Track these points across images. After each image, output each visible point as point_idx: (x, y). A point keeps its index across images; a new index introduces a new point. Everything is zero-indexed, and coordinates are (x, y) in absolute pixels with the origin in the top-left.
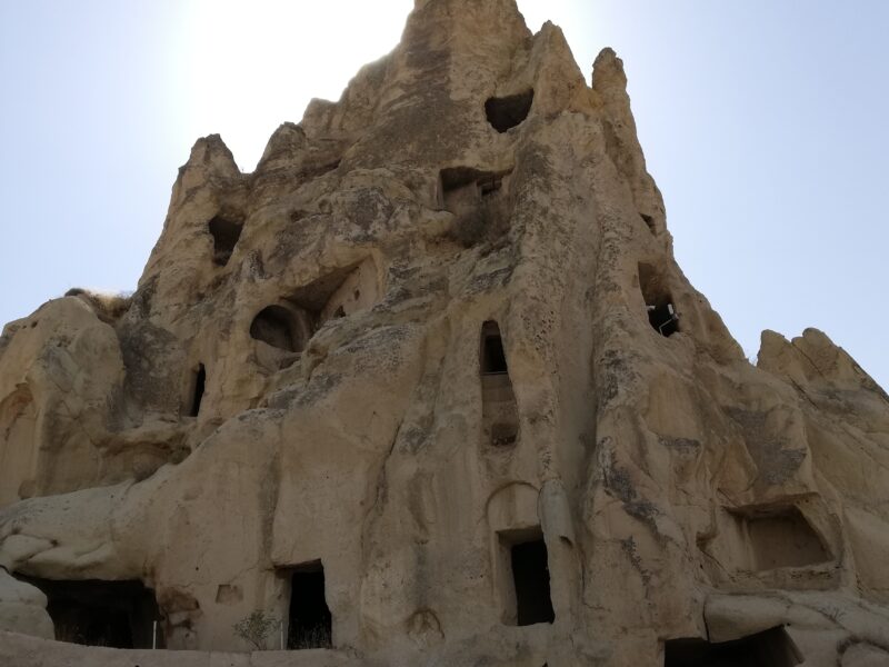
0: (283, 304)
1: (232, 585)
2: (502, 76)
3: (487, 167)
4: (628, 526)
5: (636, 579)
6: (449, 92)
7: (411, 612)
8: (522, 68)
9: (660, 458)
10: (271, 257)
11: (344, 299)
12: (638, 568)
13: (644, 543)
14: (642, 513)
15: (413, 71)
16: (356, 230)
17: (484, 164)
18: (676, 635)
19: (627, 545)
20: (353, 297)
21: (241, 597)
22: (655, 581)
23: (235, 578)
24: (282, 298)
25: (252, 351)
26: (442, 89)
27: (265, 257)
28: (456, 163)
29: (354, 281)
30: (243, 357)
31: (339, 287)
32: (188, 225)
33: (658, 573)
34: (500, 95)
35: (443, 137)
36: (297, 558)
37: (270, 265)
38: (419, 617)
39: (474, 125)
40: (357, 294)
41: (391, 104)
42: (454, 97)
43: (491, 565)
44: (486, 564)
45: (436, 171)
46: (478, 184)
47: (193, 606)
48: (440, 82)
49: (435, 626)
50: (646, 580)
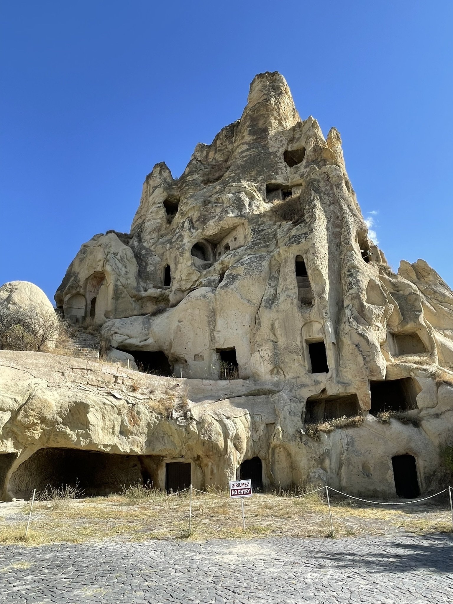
0: (203, 241)
1: (200, 355)
2: (290, 141)
3: (285, 183)
5: (360, 359)
6: (268, 148)
7: (272, 367)
8: (299, 138)
10: (196, 221)
11: (229, 241)
12: (362, 354)
15: (251, 137)
17: (284, 182)
18: (375, 379)
19: (358, 345)
20: (233, 240)
21: (203, 359)
22: (367, 359)
23: (201, 352)
24: (203, 239)
25: (193, 261)
26: (265, 146)
27: (194, 220)
28: (273, 181)
29: (234, 233)
30: (189, 263)
31: (227, 235)
32: (154, 203)
33: (369, 356)
34: (289, 149)
35: (267, 169)
36: (225, 346)
37: (196, 224)
38: (275, 369)
39: (280, 164)
40: (235, 239)
41: (242, 152)
42: (270, 150)
43: (303, 351)
44: (302, 351)
45: (265, 185)
46: (281, 190)
47: (185, 362)
48: (264, 143)
49: (282, 372)
50: (364, 359)
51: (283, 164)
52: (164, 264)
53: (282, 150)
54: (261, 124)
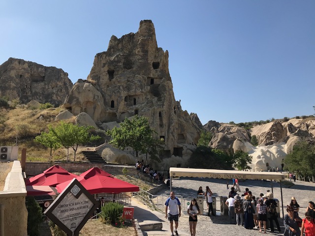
2: (155, 58)
4: (172, 137)
5: (172, 142)
6: (148, 60)
9: (175, 131)
10: (125, 88)
13: (173, 139)
14: (173, 136)
15: (142, 53)
16: (141, 90)
17: (153, 76)
18: (175, 147)
19: (172, 139)
22: (174, 143)
24: (128, 95)
25: (124, 103)
28: (149, 76)
29: (139, 96)
31: (136, 96)
32: (105, 72)
34: (154, 61)
35: (148, 70)
39: (151, 68)
40: (139, 98)
42: (149, 62)
48: (147, 58)
51: (153, 68)
52: (112, 100)
53: (152, 62)
54: (145, 48)
